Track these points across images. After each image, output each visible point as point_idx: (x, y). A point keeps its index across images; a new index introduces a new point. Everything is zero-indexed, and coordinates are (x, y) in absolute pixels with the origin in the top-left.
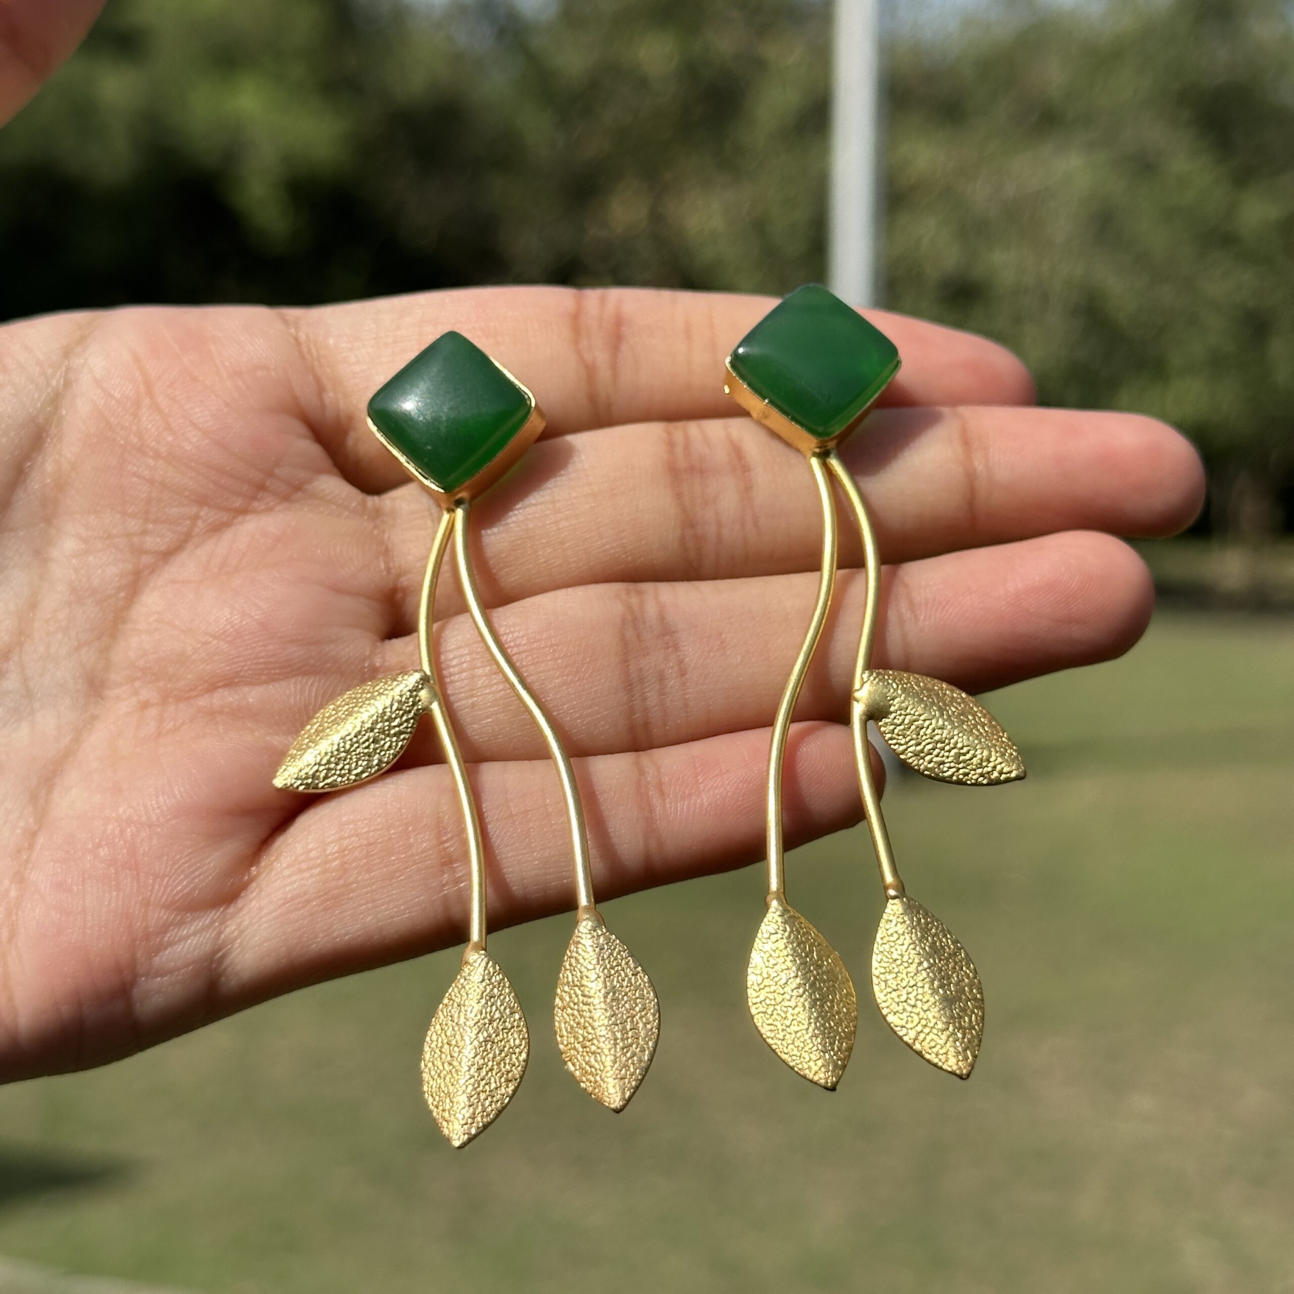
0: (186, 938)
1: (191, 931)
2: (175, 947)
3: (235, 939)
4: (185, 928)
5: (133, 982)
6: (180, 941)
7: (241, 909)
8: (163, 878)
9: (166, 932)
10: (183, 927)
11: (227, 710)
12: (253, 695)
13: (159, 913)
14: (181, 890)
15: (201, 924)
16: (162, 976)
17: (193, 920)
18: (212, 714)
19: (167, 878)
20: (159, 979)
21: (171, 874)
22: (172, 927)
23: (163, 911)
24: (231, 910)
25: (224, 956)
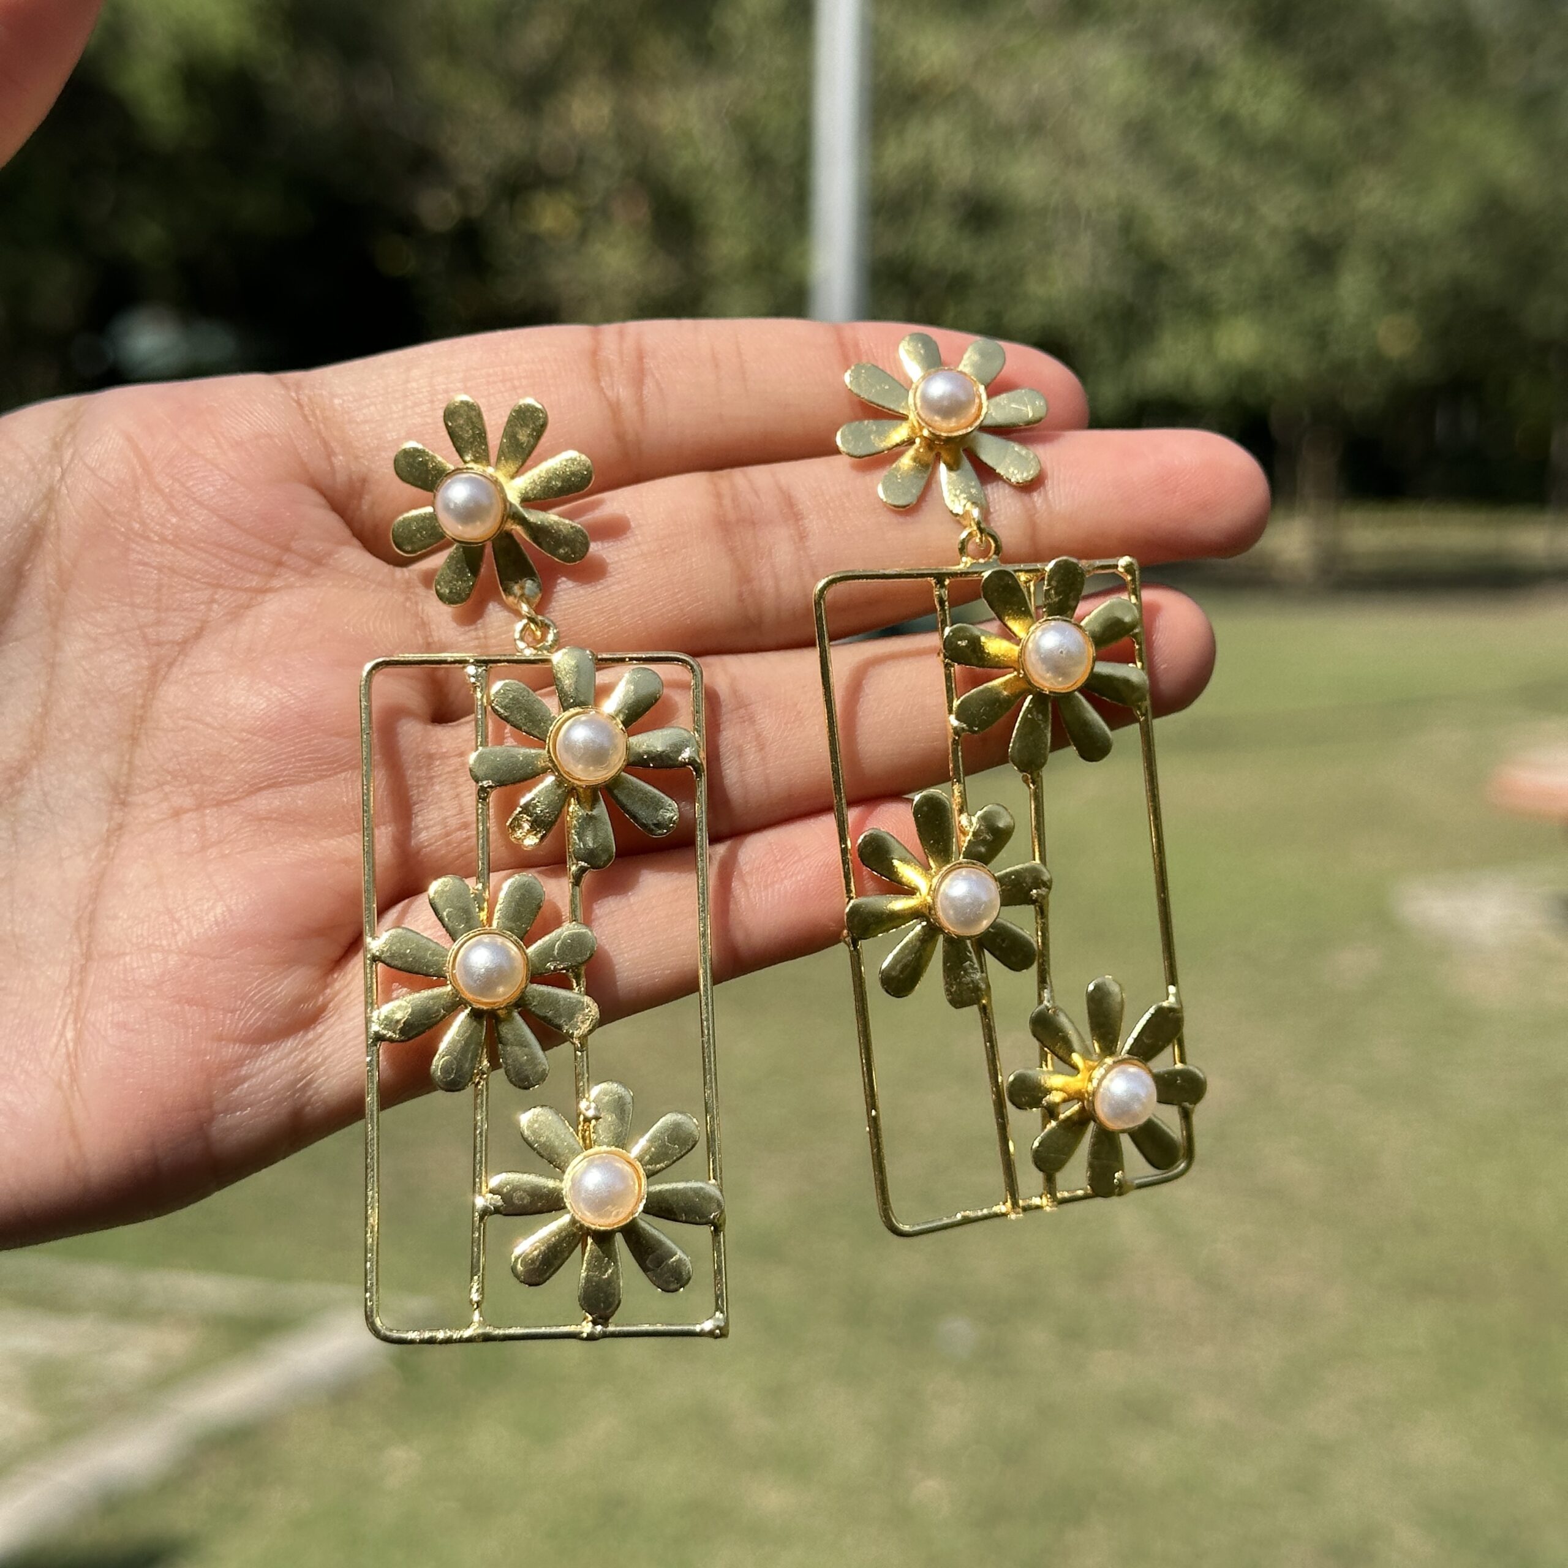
0: (264, 1070)
1: (270, 1063)
2: (254, 1080)
3: (317, 1068)
4: (262, 1060)
5: (211, 1119)
6: (257, 1074)
7: (321, 1035)
8: (233, 1011)
9: (242, 1065)
10: (261, 1058)
11: (275, 815)
12: (301, 796)
13: (233, 1048)
14: (254, 1023)
15: (279, 1054)
16: (243, 1109)
17: (270, 1050)
18: (259, 819)
19: (238, 1012)
20: (238, 1113)
21: (242, 1007)
22: (247, 1062)
23: (237, 1045)
24: (311, 1035)
25: (308, 1084)
